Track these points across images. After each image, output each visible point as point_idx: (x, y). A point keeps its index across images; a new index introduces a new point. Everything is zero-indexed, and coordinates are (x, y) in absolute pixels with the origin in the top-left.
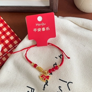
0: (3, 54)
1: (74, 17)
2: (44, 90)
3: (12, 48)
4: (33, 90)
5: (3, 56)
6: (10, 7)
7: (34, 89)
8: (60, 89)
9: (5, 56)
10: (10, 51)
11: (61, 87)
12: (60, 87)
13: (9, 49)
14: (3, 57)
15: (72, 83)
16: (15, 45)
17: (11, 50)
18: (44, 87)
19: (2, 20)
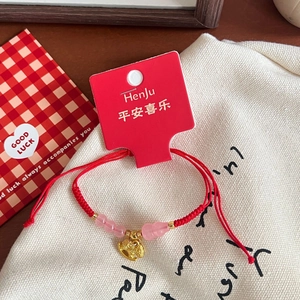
0: (45, 159)
2: (179, 274)
3: (71, 139)
4: (141, 278)
5: (45, 163)
7: (144, 276)
8: (230, 272)
9: (49, 164)
10: (65, 147)
11: (232, 266)
12: (228, 265)
13: (62, 142)
14: (44, 167)
15: (269, 252)
16: (83, 129)
17: (68, 145)
18: (180, 267)
19: (39, 49)
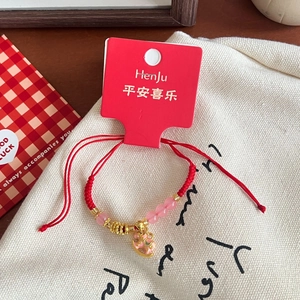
0: (25, 164)
1: (247, 37)
2: (161, 274)
3: (51, 143)
5: (26, 168)
6: (41, 14)
8: (211, 270)
9: (29, 169)
10: (46, 151)
11: (213, 264)
12: (209, 263)
13: (42, 146)
14: (25, 172)
15: (249, 249)
16: (63, 133)
17: (49, 149)
19: (17, 54)
